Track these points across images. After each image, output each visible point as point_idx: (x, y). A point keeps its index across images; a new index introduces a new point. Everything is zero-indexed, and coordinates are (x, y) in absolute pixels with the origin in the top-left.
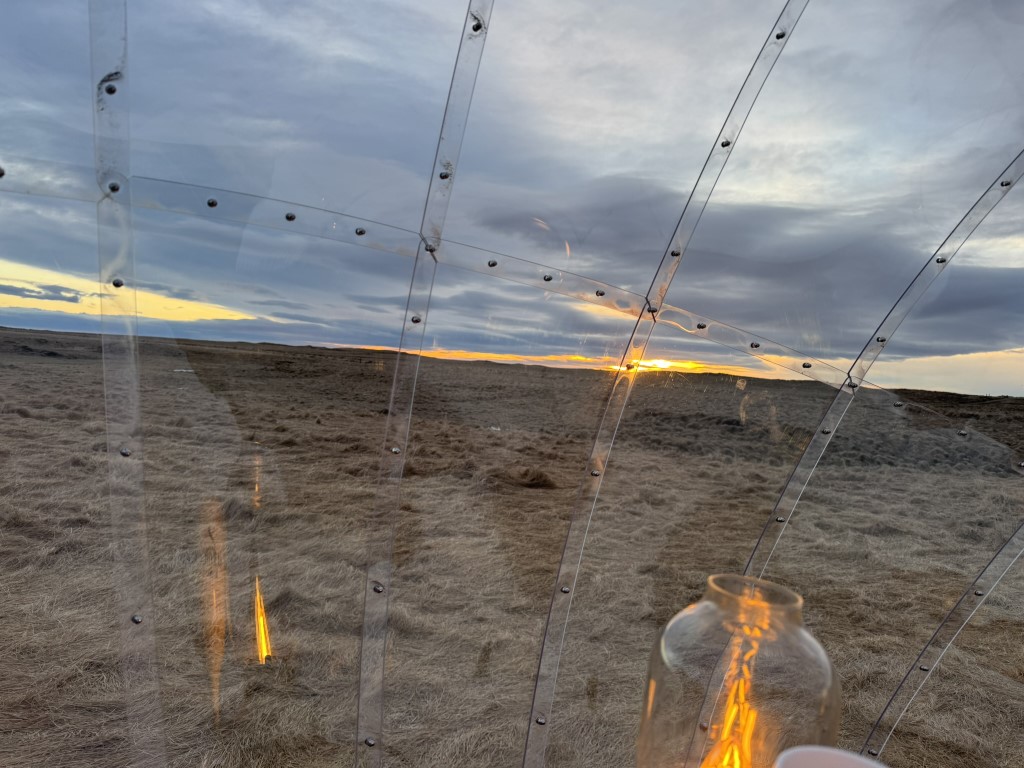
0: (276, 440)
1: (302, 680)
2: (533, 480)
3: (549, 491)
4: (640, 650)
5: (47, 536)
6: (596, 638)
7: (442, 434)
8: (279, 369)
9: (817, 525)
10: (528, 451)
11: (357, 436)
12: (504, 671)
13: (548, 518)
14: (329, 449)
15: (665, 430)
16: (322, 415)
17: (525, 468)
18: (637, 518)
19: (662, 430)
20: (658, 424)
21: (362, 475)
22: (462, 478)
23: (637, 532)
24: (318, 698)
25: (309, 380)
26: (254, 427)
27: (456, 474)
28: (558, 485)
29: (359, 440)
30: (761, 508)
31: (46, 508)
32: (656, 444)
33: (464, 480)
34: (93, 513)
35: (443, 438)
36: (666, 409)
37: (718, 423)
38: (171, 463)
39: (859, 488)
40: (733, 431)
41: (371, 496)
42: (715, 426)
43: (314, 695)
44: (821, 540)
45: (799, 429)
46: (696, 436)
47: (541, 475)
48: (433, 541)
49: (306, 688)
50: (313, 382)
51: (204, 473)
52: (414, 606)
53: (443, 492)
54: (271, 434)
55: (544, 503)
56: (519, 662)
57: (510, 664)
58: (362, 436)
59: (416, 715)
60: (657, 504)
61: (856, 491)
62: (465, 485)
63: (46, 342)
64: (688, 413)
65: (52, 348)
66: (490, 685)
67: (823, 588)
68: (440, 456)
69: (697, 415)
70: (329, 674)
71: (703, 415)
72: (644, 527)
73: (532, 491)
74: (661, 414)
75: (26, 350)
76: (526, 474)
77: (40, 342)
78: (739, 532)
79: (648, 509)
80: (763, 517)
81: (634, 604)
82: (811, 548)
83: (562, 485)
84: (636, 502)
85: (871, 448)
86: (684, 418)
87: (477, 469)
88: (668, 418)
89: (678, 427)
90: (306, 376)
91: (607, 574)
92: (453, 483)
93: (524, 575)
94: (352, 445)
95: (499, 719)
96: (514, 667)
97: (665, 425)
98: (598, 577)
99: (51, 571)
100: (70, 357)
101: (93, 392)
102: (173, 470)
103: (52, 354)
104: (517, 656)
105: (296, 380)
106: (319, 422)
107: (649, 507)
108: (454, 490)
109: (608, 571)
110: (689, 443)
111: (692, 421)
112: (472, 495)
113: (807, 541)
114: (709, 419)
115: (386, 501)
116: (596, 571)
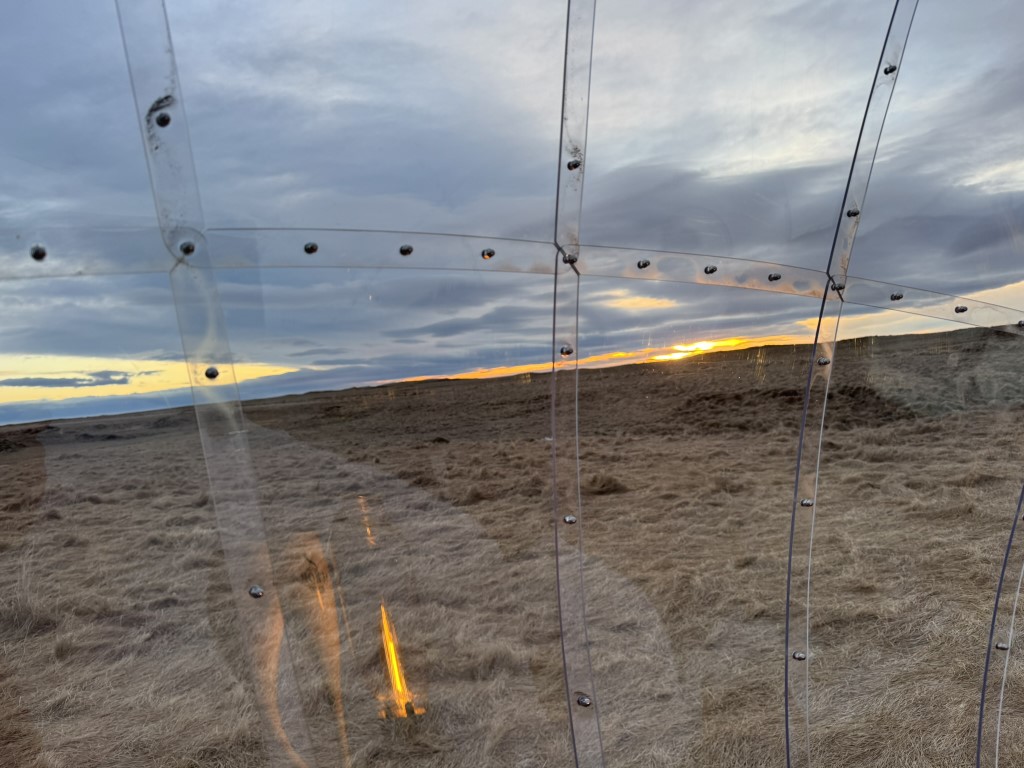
0: (340, 487)
1: (420, 738)
2: (604, 486)
3: (622, 495)
4: (762, 651)
5: (139, 622)
6: (712, 645)
7: (500, 454)
8: (329, 416)
9: (908, 485)
10: (590, 457)
11: (417, 469)
12: (626, 696)
13: (629, 523)
14: (393, 487)
15: (721, 412)
16: (380, 454)
17: (592, 475)
18: (720, 509)
19: (718, 413)
20: (712, 408)
21: (431, 508)
22: (530, 496)
23: (724, 524)
24: (441, 754)
25: (359, 421)
26: (317, 477)
27: (524, 493)
28: (629, 487)
29: (420, 473)
30: (844, 477)
31: (133, 593)
32: (714, 429)
33: (534, 498)
34: (178, 591)
35: (502, 458)
36: (718, 391)
37: (774, 396)
38: (244, 527)
39: (938, 439)
40: (791, 401)
41: (444, 529)
42: (772, 399)
43: (436, 752)
44: (916, 501)
45: (859, 389)
46: (754, 413)
47: (610, 481)
48: (519, 567)
49: (427, 746)
50: (364, 422)
51: (278, 532)
52: (516, 639)
53: (516, 513)
54: (335, 481)
55: (620, 508)
56: (638, 684)
57: (630, 687)
58: (423, 469)
59: (545, 758)
60: (735, 490)
61: (935, 443)
62: (536, 502)
63: (105, 427)
64: (741, 391)
65: (110, 432)
66: (614, 713)
67: (933, 552)
68: (503, 477)
69: (751, 392)
70: (446, 727)
71: (757, 391)
72: (730, 518)
73: (603, 498)
74: (714, 397)
75: (87, 437)
76: (594, 481)
77: (99, 427)
78: (829, 507)
79: (729, 499)
80: (848, 486)
81: (743, 602)
82: (908, 510)
83: (633, 487)
84: (714, 492)
85: (936, 395)
86: (738, 397)
87: (545, 484)
88: (720, 399)
89: (734, 407)
90: (356, 418)
91: (706, 575)
92: (524, 502)
93: (620, 589)
94: (415, 479)
95: (633, 749)
96: (634, 689)
97: (720, 408)
98: (697, 580)
99: (148, 658)
100: (129, 437)
101: (158, 468)
102: (247, 534)
103: (112, 437)
104: (634, 678)
105: (347, 423)
106: (377, 461)
107: (729, 495)
108: (527, 509)
109: (706, 570)
110: (749, 422)
111: (747, 399)
112: (545, 512)
113: (901, 504)
114: (765, 394)
115: (462, 531)
116: (693, 572)
